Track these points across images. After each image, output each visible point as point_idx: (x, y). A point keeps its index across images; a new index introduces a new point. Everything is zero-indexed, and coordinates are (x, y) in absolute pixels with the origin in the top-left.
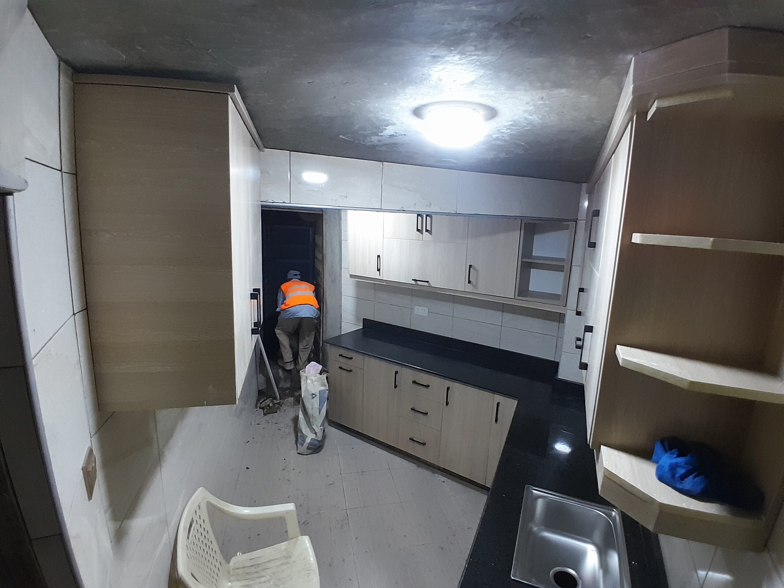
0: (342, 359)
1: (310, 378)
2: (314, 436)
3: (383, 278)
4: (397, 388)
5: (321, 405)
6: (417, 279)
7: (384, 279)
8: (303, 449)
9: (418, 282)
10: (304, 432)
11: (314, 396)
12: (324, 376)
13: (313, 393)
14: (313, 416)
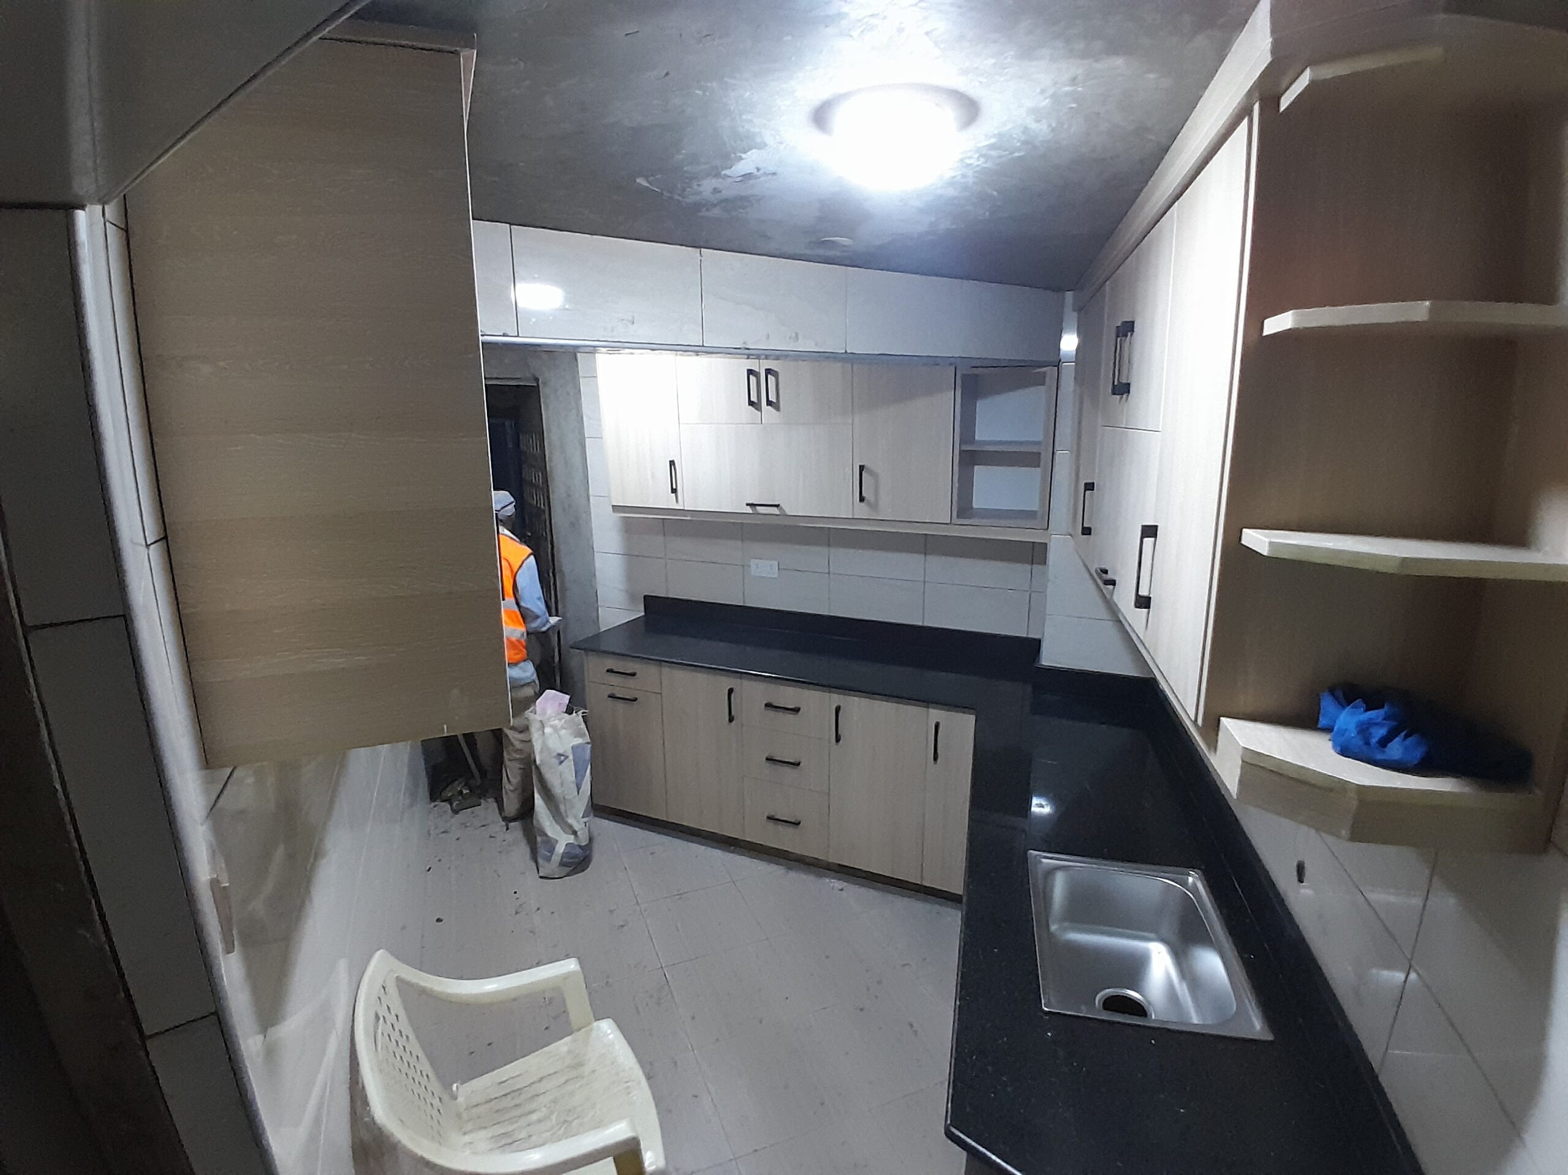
0: (614, 679)
1: (552, 723)
2: (571, 839)
3: (684, 507)
4: (734, 722)
5: (580, 775)
6: (755, 503)
7: (686, 509)
8: (551, 867)
9: (758, 508)
10: (550, 834)
11: (562, 758)
12: (577, 717)
13: (561, 752)
14: (564, 798)
